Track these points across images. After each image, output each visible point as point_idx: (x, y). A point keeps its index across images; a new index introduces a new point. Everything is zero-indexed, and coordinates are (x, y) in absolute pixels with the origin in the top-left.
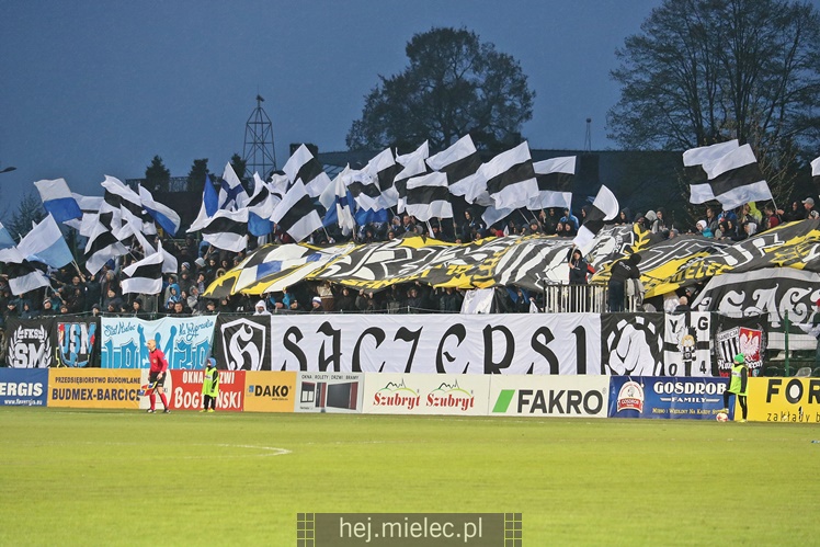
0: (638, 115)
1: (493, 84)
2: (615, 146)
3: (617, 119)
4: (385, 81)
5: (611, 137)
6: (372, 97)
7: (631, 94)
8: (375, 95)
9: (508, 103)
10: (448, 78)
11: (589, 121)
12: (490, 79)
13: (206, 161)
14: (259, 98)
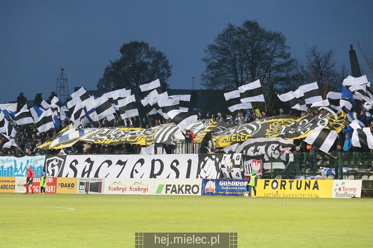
0: (213, 76)
1: (155, 63)
2: (204, 88)
3: (204, 77)
4: (112, 62)
5: (203, 84)
6: (107, 69)
7: (210, 67)
8: (108, 68)
9: (162, 71)
10: (137, 61)
11: (193, 78)
12: (154, 62)
13: (41, 94)
14: (62, 69)
